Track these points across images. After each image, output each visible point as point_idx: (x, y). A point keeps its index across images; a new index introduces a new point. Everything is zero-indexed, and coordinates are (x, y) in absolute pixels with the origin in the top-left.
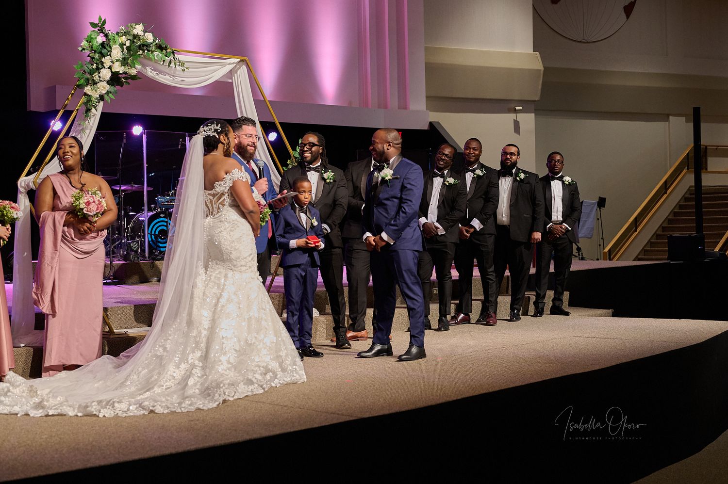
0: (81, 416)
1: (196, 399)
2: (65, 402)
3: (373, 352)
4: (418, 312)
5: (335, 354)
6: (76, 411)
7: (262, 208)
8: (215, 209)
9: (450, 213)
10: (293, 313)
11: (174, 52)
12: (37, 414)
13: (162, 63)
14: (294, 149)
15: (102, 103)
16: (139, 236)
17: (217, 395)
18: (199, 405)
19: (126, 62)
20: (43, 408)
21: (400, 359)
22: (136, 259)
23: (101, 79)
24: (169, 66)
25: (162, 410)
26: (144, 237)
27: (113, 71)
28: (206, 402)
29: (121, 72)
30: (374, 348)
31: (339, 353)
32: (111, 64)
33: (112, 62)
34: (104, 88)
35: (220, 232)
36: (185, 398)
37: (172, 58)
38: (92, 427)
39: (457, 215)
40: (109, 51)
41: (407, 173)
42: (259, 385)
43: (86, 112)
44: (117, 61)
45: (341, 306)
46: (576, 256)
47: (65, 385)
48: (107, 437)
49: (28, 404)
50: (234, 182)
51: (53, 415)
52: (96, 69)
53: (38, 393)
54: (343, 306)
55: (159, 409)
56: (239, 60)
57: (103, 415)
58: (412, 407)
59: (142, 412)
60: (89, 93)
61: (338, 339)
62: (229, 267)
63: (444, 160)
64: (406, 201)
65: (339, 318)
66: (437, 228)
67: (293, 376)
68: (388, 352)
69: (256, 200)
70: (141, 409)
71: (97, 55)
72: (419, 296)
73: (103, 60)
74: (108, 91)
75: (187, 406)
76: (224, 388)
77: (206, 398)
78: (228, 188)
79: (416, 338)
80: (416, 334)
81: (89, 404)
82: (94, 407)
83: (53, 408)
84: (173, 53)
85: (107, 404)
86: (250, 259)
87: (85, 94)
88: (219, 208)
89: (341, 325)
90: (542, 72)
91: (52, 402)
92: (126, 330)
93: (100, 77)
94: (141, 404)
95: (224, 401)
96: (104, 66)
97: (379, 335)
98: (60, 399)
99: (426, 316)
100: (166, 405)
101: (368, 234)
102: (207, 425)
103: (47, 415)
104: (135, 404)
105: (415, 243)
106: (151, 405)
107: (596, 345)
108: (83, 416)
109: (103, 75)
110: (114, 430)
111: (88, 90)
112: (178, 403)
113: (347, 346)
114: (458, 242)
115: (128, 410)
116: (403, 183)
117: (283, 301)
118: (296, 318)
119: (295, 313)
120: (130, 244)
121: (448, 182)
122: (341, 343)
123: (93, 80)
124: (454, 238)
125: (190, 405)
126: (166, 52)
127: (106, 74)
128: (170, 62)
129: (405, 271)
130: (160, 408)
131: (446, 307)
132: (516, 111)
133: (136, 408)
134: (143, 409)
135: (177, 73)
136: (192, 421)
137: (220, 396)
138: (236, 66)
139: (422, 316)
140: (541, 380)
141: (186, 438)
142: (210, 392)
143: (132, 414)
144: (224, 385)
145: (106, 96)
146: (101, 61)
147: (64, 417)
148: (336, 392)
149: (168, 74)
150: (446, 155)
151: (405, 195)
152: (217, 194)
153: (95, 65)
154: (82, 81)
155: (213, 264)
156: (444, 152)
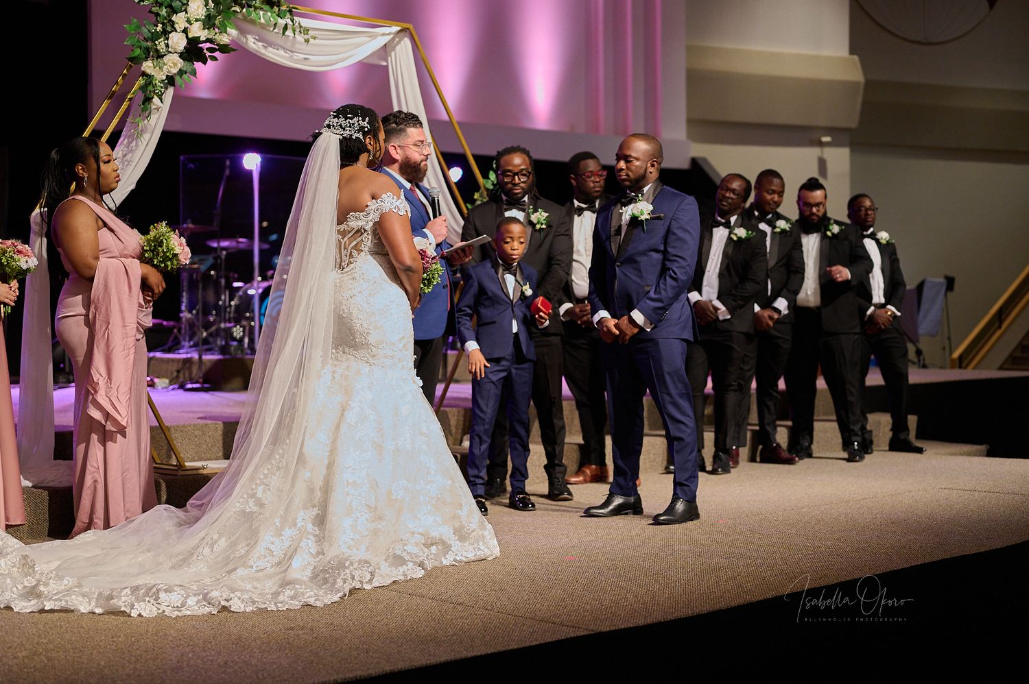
0: (99, 614)
1: (303, 587)
2: (77, 587)
3: (611, 507)
4: (688, 444)
5: (546, 510)
6: (93, 604)
7: (427, 262)
8: (344, 258)
9: (740, 286)
10: (480, 438)
11: (292, 11)
12: (25, 608)
13: (272, 29)
14: (486, 176)
15: (171, 90)
16: (247, 319)
17: (339, 581)
18: (307, 598)
19: (211, 23)
20: (39, 596)
21: (656, 521)
22: (239, 352)
23: (170, 50)
24: (284, 33)
25: (242, 606)
26: (253, 320)
27: (190, 36)
28: (321, 593)
29: (202, 39)
30: (613, 502)
31: (554, 507)
32: (187, 25)
33: (188, 21)
34: (175, 64)
35: (351, 297)
36: (285, 584)
37: (289, 21)
38: (113, 637)
39: (750, 287)
40: (183, 4)
41: (676, 210)
42: (415, 563)
43: (144, 103)
44: (197, 20)
45: (557, 430)
46: (914, 363)
47: (89, 555)
48: (133, 659)
49: (15, 589)
50: (382, 217)
51: (52, 611)
52: (162, 32)
53: (36, 569)
54: (560, 431)
55: (237, 606)
56: (399, 28)
57: (138, 613)
58: (687, 612)
59: (207, 610)
60: (149, 71)
61: (551, 484)
62: (365, 359)
63: (728, 198)
64: (675, 258)
65: (554, 450)
66: (716, 309)
67: (479, 549)
68: (634, 508)
69: (418, 248)
70: (205, 603)
71: (165, 10)
72: (689, 416)
73: (174, 18)
74: (180, 70)
75: (287, 601)
76: (351, 568)
77: (320, 587)
78: (371, 224)
79: (684, 488)
80: (685, 480)
81: (115, 593)
82: (123, 599)
83: (54, 598)
84: (290, 11)
85: (146, 594)
86: (401, 346)
87: (144, 74)
88: (351, 256)
89: (556, 462)
90: (862, 87)
91: (54, 586)
92: (204, 463)
93: (167, 46)
94: (207, 594)
95: (353, 591)
96: (175, 28)
97: (621, 480)
98: (68, 581)
99: (699, 451)
100: (251, 598)
101: (604, 313)
102: (316, 638)
103: (42, 611)
104: (195, 595)
105: (684, 328)
106: (225, 597)
107: (982, 503)
108: (102, 614)
109: (173, 42)
110: (150, 645)
111: (148, 66)
112: (272, 594)
113: (566, 495)
114: (752, 332)
115: (183, 605)
116: (669, 227)
117: (464, 421)
118: (484, 447)
119: (485, 438)
120: (230, 329)
121: (736, 235)
122: (557, 492)
123: (157, 51)
124: (744, 326)
125: (293, 598)
126: (279, 10)
127: (178, 41)
128: (286, 27)
129: (669, 373)
130: (239, 602)
131: (726, 436)
132: (821, 144)
133: (198, 602)
134: (209, 604)
135: (297, 46)
136: (292, 629)
137: (345, 582)
138: (393, 39)
139: (694, 450)
140: (908, 565)
141: (275, 666)
142: (328, 575)
143: (189, 613)
144: (352, 564)
145: (177, 78)
146: (171, 21)
147: (70, 615)
148: (549, 580)
149: (284, 49)
150: (733, 191)
151: (673, 247)
152: (350, 232)
153: (160, 25)
154: (138, 52)
155: (338, 353)
156: (729, 185)
